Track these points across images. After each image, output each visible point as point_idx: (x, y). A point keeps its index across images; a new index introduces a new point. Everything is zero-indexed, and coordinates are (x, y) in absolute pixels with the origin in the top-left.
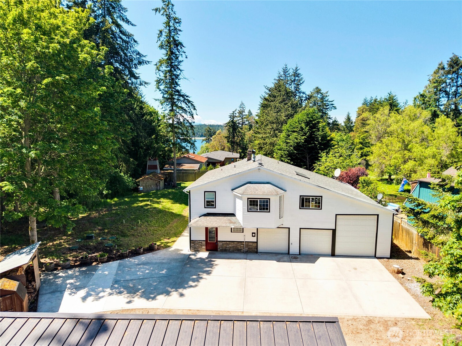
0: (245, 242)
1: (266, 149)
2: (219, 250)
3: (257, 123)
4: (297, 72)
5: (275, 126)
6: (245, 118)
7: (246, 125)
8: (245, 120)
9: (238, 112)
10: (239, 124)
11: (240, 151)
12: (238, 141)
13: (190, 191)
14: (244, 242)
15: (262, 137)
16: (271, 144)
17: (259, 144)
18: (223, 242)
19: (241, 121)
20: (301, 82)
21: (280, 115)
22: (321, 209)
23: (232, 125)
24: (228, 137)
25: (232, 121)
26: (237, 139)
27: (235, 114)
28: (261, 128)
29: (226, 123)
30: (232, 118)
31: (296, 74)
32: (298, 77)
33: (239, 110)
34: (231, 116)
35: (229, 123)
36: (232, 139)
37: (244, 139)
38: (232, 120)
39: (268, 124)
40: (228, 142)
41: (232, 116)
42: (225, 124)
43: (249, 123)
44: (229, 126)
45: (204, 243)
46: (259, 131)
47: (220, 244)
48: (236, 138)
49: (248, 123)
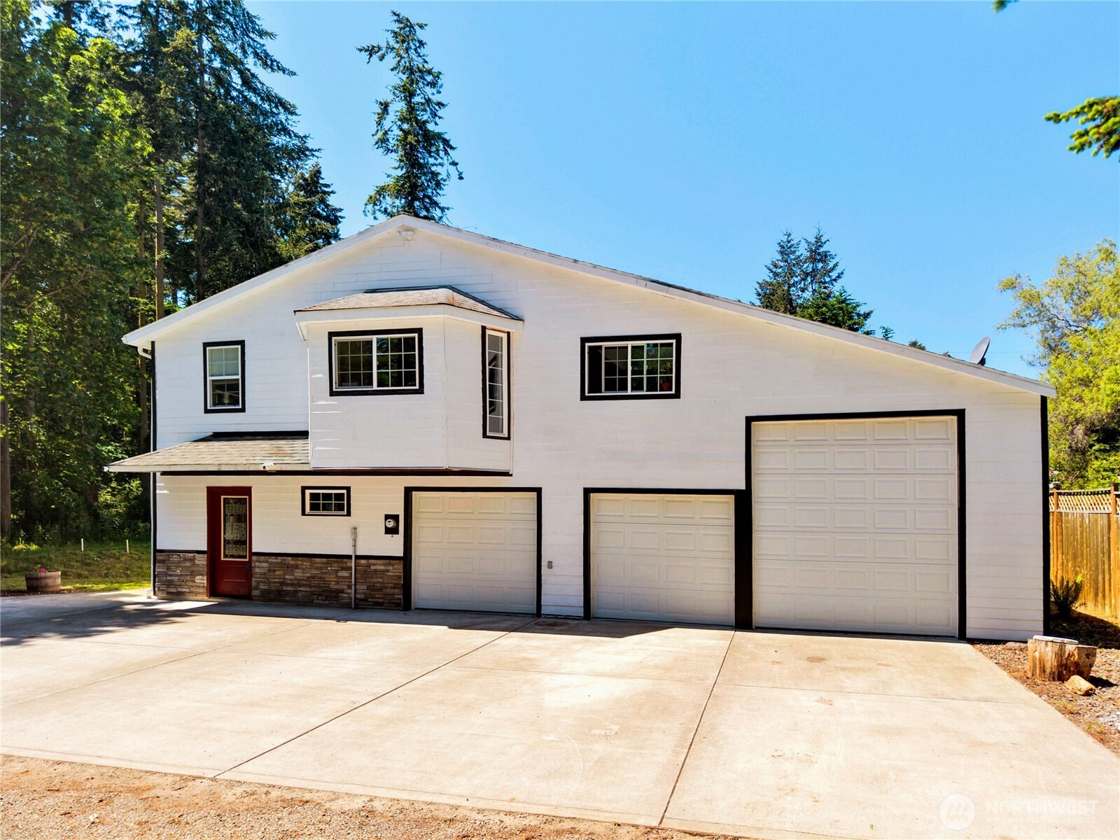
0: (358, 557)
2: (255, 593)
4: (821, 249)
13: (153, 343)
14: (349, 557)
18: (272, 560)
22: (677, 395)
31: (818, 256)
32: (825, 262)
45: (202, 561)
47: (260, 567)
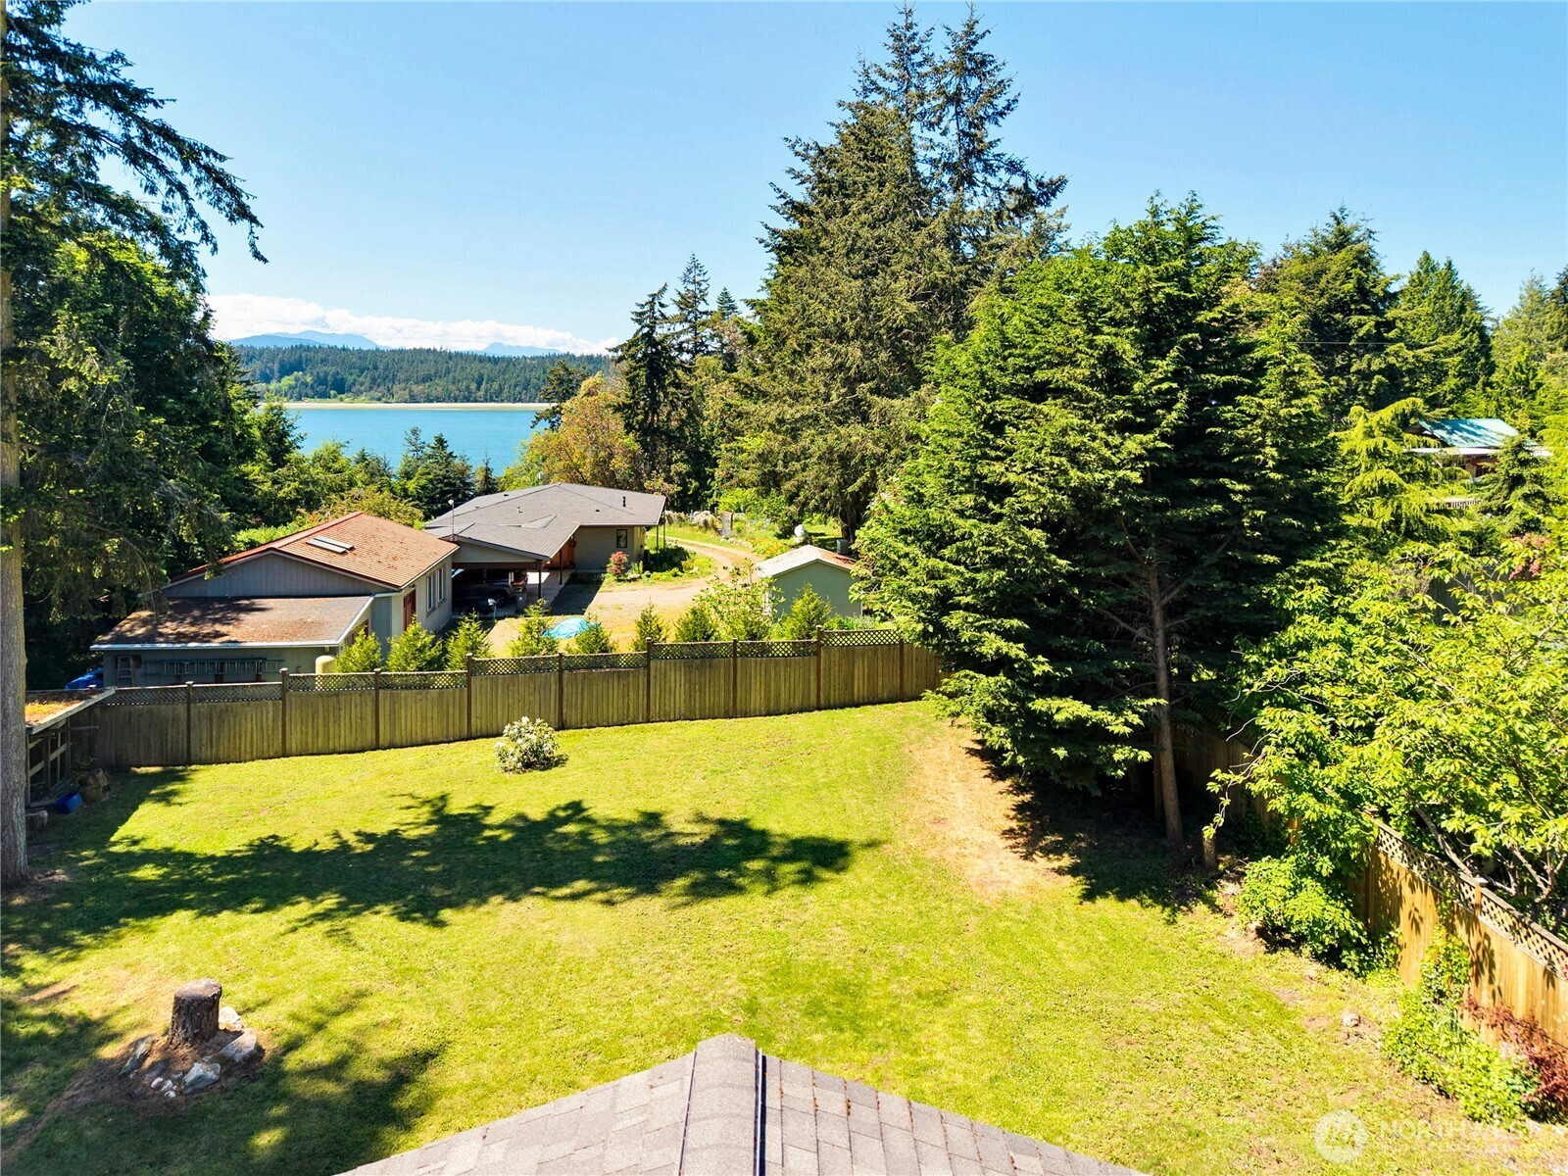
1: (799, 488)
3: (752, 340)
4: (976, 49)
5: (859, 353)
6: (703, 324)
7: (709, 353)
8: (708, 332)
9: (678, 298)
10: (681, 349)
11: (683, 468)
12: (674, 424)
15: (781, 421)
16: (830, 462)
17: (763, 457)
19: (689, 336)
20: (1001, 103)
21: (886, 291)
23: (645, 355)
24: (628, 406)
25: (649, 335)
26: (669, 416)
27: (662, 305)
28: (771, 370)
29: (621, 347)
30: (648, 321)
31: (971, 63)
32: (982, 77)
33: (683, 292)
34: (643, 313)
35: (633, 344)
36: (646, 416)
37: (702, 417)
38: (646, 330)
39: (809, 346)
40: (629, 427)
41: (648, 315)
42: (616, 350)
43: (724, 346)
44: (633, 357)
46: (764, 387)
48: (665, 410)
49: (718, 345)
